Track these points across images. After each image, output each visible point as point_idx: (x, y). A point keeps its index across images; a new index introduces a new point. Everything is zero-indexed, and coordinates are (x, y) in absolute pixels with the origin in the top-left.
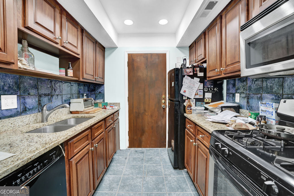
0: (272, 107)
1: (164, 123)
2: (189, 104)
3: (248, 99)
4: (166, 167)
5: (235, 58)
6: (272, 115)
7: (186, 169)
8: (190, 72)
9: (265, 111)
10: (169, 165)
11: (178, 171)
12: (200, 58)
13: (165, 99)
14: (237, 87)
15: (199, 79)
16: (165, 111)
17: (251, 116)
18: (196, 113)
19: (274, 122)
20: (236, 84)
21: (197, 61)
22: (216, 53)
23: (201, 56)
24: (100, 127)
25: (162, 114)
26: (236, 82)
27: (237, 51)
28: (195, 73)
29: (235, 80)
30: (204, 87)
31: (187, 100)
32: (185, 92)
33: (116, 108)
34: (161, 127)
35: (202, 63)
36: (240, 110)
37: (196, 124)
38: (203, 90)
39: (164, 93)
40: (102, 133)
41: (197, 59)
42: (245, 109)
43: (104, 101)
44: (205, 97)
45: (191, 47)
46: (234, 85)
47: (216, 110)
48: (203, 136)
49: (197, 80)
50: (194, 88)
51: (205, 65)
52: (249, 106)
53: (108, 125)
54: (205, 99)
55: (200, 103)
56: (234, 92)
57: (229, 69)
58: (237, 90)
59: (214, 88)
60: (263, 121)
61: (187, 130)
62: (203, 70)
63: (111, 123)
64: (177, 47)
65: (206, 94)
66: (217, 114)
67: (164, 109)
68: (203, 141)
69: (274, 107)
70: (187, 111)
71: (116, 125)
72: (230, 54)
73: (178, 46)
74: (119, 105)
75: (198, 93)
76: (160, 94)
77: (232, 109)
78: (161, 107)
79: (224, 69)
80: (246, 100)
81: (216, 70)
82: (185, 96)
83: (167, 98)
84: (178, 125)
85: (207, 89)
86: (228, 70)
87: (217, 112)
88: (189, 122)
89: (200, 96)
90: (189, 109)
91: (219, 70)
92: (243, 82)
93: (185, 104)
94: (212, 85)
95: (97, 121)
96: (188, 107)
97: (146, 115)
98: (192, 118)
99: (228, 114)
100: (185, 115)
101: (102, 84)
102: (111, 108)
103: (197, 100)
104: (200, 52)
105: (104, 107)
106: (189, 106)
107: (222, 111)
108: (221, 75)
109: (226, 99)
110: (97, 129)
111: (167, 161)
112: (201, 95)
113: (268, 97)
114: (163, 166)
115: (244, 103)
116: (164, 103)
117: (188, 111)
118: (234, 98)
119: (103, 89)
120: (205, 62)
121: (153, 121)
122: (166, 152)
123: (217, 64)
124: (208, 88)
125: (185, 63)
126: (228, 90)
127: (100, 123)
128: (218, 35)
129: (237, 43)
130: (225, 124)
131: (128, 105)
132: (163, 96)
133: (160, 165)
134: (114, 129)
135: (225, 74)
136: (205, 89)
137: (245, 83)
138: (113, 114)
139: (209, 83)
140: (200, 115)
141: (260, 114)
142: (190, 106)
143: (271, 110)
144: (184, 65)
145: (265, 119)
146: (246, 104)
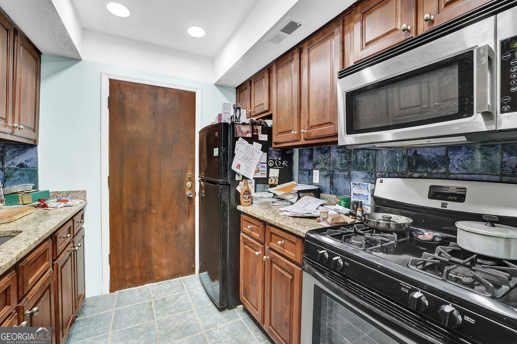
0: (368, 189)
1: (190, 226)
2: (245, 188)
3: (332, 178)
4: (204, 312)
5: (324, 116)
6: (367, 200)
7: (242, 306)
8: (248, 132)
9: (359, 195)
10: (208, 307)
11: (228, 312)
12: (258, 110)
13: (192, 179)
14: (315, 160)
15: (260, 146)
16: (192, 203)
17: (341, 202)
18: (258, 204)
19: (369, 208)
20: (314, 156)
21: (253, 114)
22: (292, 105)
23: (261, 106)
24: (42, 258)
25: (187, 210)
26: (314, 153)
27: (328, 107)
28: (255, 134)
29: (312, 150)
30: (268, 160)
31: (242, 181)
32: (239, 166)
33: (76, 204)
34: (186, 235)
35: (264, 118)
36: (321, 194)
37: (265, 223)
38: (267, 163)
39: (190, 167)
40: (47, 273)
41: (254, 112)
42: (327, 194)
43: (36, 187)
44: (270, 176)
45: (240, 89)
46: (311, 157)
47: (289, 197)
48: (283, 242)
49: (257, 146)
50: (253, 161)
51: (269, 123)
52: (333, 189)
53: (60, 248)
54: (270, 180)
55: (262, 185)
56: (310, 168)
57: (315, 132)
58: (315, 165)
59: (282, 161)
60: (359, 209)
61: (245, 236)
62: (268, 131)
63: (68, 241)
64: (215, 85)
65: (271, 170)
66: (292, 203)
67: (191, 200)
68: (283, 251)
69: (369, 190)
70: (242, 200)
71: (79, 244)
72: (316, 109)
73: (219, 84)
74: (85, 196)
75: (260, 170)
76: (182, 171)
77: (312, 194)
78: (184, 197)
79: (305, 131)
80: (328, 180)
81: (293, 132)
82: (239, 175)
83: (197, 179)
84: (227, 227)
85: (272, 163)
86: (313, 133)
87: (291, 200)
88: (246, 221)
89: (263, 174)
90: (247, 196)
91: (296, 133)
92: (325, 153)
93: (238, 188)
94: (279, 156)
95: (35, 242)
96: (244, 194)
97: (153, 214)
98: (257, 213)
99: (310, 203)
100: (240, 208)
101: (32, 142)
102: (62, 204)
103: (258, 181)
104: (260, 99)
105: (38, 203)
106: (246, 192)
107: (299, 198)
108: (299, 141)
109: (299, 178)
110: (32, 267)
111: (202, 299)
112: (264, 172)
113: (358, 176)
114: (197, 312)
115: (326, 184)
116: (191, 188)
117: (245, 200)
118: (310, 177)
119: (34, 156)
120: (270, 117)
121: (168, 225)
122: (196, 282)
123: (293, 122)
124: (274, 161)
125: (238, 116)
126: (301, 164)
127: (41, 248)
128: (296, 77)
129: (327, 95)
130: (314, 218)
131: (109, 194)
132: (189, 174)
133: (192, 312)
134: (73, 255)
135: (306, 140)
136: (270, 163)
137: (327, 155)
138: (72, 218)
139: (276, 152)
140: (267, 207)
141: (352, 200)
142: (248, 192)
143: (365, 193)
144: (236, 118)
145: (361, 207)
146: (329, 185)
